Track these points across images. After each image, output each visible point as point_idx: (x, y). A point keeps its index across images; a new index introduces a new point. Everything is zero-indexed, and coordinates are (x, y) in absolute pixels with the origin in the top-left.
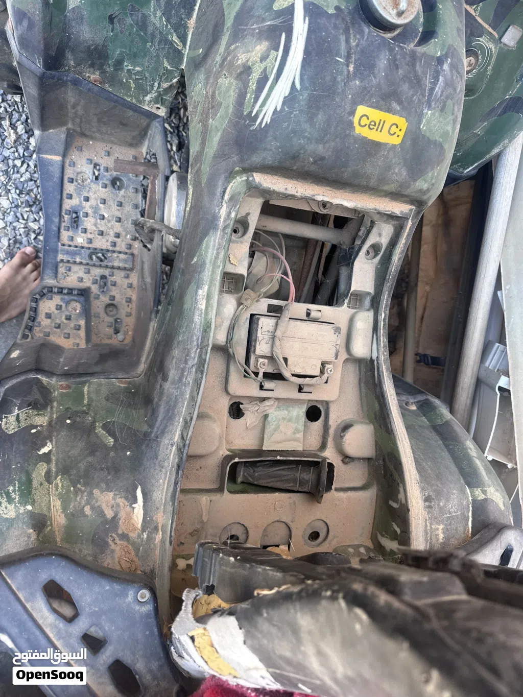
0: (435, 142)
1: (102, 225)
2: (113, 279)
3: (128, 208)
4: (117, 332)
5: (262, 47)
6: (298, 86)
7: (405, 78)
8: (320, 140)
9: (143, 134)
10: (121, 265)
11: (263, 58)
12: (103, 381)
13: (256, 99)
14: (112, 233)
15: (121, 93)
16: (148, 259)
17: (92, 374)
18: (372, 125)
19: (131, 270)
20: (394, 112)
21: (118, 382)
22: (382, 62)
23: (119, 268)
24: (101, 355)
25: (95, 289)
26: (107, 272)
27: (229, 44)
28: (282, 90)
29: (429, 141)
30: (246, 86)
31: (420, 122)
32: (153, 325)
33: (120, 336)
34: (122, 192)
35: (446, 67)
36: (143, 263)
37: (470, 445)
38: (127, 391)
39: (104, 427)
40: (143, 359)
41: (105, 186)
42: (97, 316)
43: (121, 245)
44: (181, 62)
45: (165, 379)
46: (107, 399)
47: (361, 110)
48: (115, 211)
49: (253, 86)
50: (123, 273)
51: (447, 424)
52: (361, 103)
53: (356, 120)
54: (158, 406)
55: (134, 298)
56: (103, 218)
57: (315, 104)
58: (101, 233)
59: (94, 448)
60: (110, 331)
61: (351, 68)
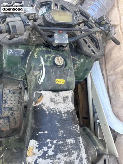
0: (70, 82)
1: (11, 102)
2: (14, 113)
3: (17, 97)
4: (16, 125)
5: (38, 72)
6: (45, 78)
7: (63, 74)
8: (50, 85)
9: (19, 83)
10: (16, 110)
11: (39, 74)
12: (13, 137)
13: (38, 80)
14: (13, 103)
15: (14, 78)
16: (22, 108)
17: (11, 136)
18: (59, 82)
19: (18, 110)
20: (62, 79)
21: (17, 137)
22: (58, 72)
23: (15, 110)
24: (12, 131)
25: (10, 116)
26: (13, 112)
27: (33, 72)
28: (42, 79)
29: (69, 82)
30: (36, 78)
31: (67, 80)
32: (23, 122)
33: (17, 126)
34: (15, 95)
35: (69, 70)
36: (20, 109)
37: (94, 137)
38: (19, 139)
39: (14, 148)
40: (22, 131)
41: (12, 94)
42: (11, 122)
43: (16, 105)
44: (25, 72)
45: (26, 135)
46: (14, 141)
47: (56, 80)
48: (14, 98)
49: (38, 78)
50: (16, 111)
51: (89, 133)
52: (56, 79)
53: (56, 81)
54: (26, 141)
55: (19, 116)
56: (11, 100)
57: (48, 80)
58: (11, 104)
59: (13, 154)
60: (14, 125)
61: (54, 74)
